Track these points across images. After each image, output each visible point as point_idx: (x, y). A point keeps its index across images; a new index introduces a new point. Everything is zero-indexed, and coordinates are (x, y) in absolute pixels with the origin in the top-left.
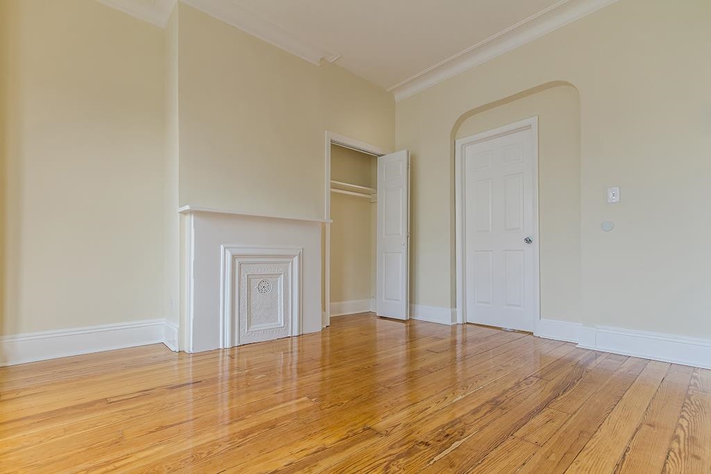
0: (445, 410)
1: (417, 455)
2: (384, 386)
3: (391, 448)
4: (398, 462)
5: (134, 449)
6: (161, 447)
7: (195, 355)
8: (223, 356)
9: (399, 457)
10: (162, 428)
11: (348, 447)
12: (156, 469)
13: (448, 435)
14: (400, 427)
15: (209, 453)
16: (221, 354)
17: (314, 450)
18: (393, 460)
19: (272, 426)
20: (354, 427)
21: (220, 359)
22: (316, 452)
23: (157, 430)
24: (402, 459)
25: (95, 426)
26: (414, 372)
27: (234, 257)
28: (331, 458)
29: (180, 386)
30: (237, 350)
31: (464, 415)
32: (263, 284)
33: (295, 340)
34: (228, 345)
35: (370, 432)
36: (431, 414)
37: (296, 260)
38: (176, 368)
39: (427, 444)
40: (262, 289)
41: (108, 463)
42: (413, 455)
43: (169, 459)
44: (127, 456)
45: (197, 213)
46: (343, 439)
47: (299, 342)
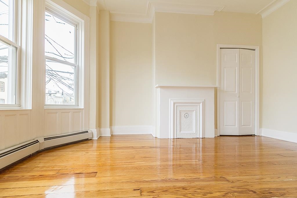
0: (275, 182)
1: (245, 194)
2: (240, 164)
3: (232, 187)
4: (233, 194)
5: (137, 161)
6: (144, 162)
7: (160, 139)
8: (170, 141)
9: (235, 192)
10: (145, 157)
11: (210, 181)
12: (141, 167)
13: (271, 193)
14: (241, 182)
15: (157, 168)
16: (169, 140)
17: (194, 178)
18: (231, 192)
19: (180, 166)
20: (216, 175)
21: (169, 142)
22: (195, 179)
23: (144, 158)
24: (236, 193)
25: (129, 153)
26: (262, 162)
27: (174, 104)
28: (201, 182)
29: (153, 147)
30: (175, 139)
31: (289, 188)
32: (186, 115)
33: (201, 139)
34: (172, 137)
35: (223, 179)
36: (264, 182)
37: (201, 104)
38: (155, 142)
39: (255, 192)
40: (186, 117)
41: (130, 162)
42: (244, 194)
43: (145, 166)
44: (135, 162)
45: (161, 87)
46: (209, 178)
47: (203, 140)
